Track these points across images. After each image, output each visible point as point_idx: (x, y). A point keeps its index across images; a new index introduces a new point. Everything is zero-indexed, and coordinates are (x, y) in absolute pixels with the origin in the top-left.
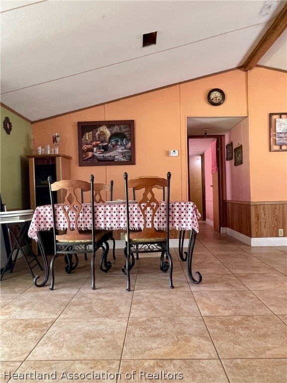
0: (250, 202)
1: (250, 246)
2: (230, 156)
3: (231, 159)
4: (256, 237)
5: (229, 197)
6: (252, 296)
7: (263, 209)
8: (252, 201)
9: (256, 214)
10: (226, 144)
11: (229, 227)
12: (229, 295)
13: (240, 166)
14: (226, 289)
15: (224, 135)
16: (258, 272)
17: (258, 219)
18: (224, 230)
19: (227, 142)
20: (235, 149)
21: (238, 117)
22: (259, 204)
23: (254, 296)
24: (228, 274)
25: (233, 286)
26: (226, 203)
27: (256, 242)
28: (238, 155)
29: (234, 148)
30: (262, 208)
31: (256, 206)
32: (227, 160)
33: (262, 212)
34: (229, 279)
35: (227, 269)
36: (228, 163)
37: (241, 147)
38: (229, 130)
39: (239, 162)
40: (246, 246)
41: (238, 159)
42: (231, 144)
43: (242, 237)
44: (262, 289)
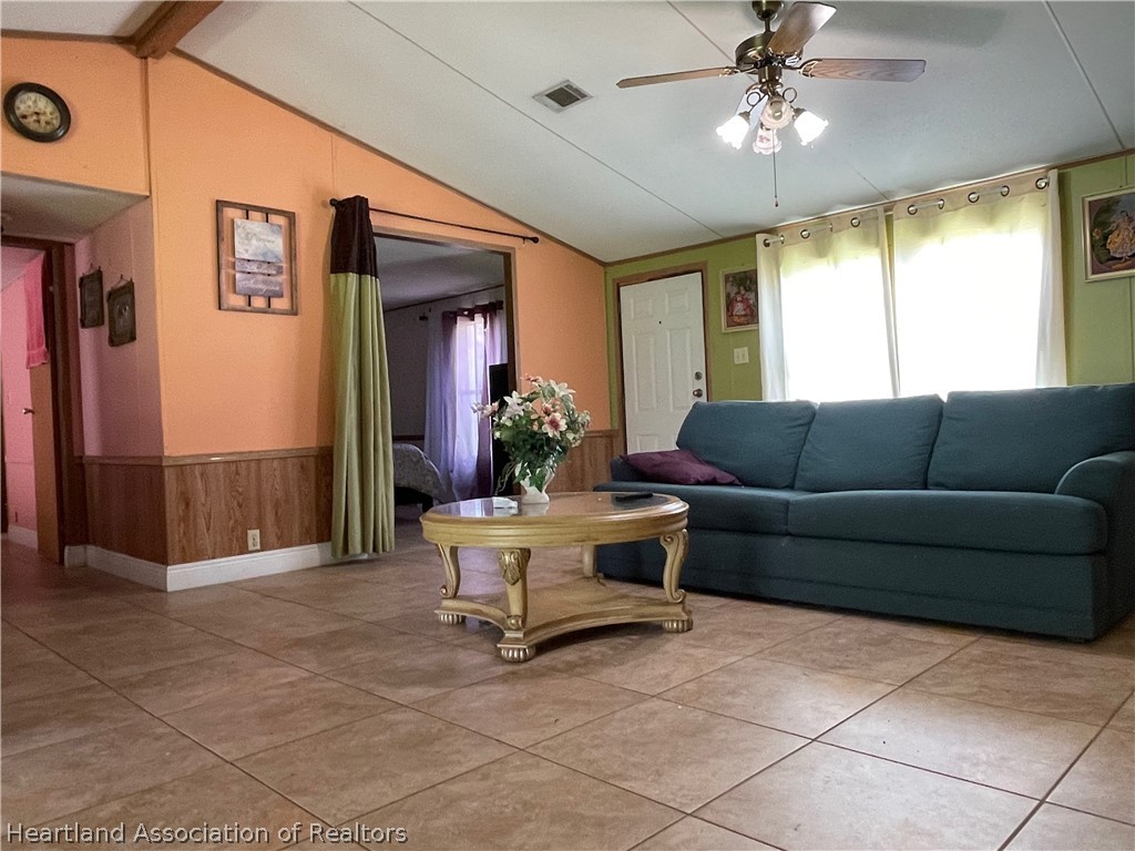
0: (160, 458)
1: (164, 591)
2: (91, 314)
3: (98, 322)
4: (184, 561)
5: (92, 447)
6: (161, 730)
7: (202, 475)
8: (167, 453)
9: (182, 493)
10: (79, 274)
11: (94, 543)
12: (87, 749)
13: (128, 347)
14: (77, 733)
15: (72, 245)
16: (184, 661)
17: (187, 505)
18: (73, 554)
19: (82, 268)
20: (110, 294)
21: (119, 194)
22: (189, 461)
23: (169, 729)
24: (89, 689)
25: (102, 719)
26: (81, 466)
27: (181, 576)
28: (121, 313)
29: (107, 288)
30: (197, 474)
31: (181, 468)
32: (83, 326)
33: (199, 485)
34: (87, 701)
35: (80, 674)
36: (87, 337)
37: (129, 289)
38: (90, 231)
39: (123, 335)
40: (151, 595)
41: (122, 323)
42: (97, 276)
43: (139, 568)
44: (194, 703)
